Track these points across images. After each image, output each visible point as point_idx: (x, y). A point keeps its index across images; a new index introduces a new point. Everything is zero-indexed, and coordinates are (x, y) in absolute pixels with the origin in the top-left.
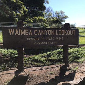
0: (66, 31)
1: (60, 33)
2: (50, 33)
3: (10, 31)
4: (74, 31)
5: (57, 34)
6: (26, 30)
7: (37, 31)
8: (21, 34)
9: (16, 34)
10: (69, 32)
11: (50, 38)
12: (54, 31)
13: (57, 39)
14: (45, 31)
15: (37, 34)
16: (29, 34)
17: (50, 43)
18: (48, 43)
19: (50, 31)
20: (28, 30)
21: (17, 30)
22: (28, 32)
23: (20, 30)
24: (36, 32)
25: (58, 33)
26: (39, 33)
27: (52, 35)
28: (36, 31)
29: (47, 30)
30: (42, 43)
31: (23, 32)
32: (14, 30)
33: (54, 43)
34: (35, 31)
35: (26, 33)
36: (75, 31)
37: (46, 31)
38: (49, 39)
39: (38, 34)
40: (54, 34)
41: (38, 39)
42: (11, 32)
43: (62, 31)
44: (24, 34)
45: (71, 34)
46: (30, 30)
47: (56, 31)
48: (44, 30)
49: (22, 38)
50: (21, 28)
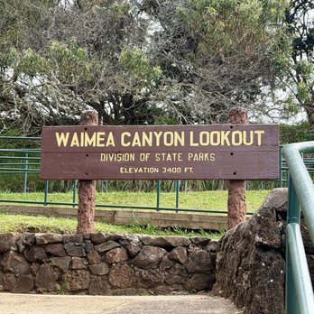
0: (228, 132)
1: (205, 141)
2: (169, 141)
3: (60, 136)
4: (259, 133)
5: (194, 142)
6: (99, 134)
7: (129, 135)
8: (86, 145)
9: (72, 145)
10: (237, 136)
11: (169, 155)
12: (183, 133)
13: (192, 159)
14: (153, 135)
15: (129, 143)
18: (161, 170)
19: (169, 136)
20: (103, 134)
21: (75, 134)
22: (103, 139)
23: (82, 134)
24: (127, 139)
25: (196, 140)
26: (134, 140)
27: (176, 145)
28: (126, 136)
29: (161, 133)
30: (143, 170)
31: (90, 138)
32: (68, 134)
33: (183, 170)
34: (123, 135)
35: (98, 142)
36: (263, 132)
37: (155, 133)
38: (166, 158)
39: (133, 145)
40: (183, 144)
41: (132, 157)
42: (62, 139)
43: (212, 133)
44: (94, 145)
45: (248, 141)
46: (111, 134)
47: (192, 133)
48: (151, 133)
49: (87, 155)
50: (86, 129)
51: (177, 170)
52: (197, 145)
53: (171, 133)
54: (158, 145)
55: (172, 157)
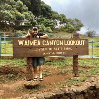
0: (75, 41)
1: (69, 44)
2: (58, 44)
3: (20, 41)
4: (84, 41)
5: (66, 44)
6: (35, 41)
7: (45, 41)
8: (30, 45)
9: (25, 45)
10: (78, 42)
12: (62, 41)
13: (65, 49)
15: (45, 44)
16: (38, 45)
17: (59, 53)
18: (56, 53)
19: (58, 42)
20: (36, 41)
21: (26, 41)
22: (36, 43)
23: (29, 41)
26: (47, 43)
27: (60, 45)
29: (55, 41)
30: (50, 53)
31: (32, 43)
32: (23, 41)
33: (63, 53)
34: (43, 41)
35: (35, 44)
38: (57, 49)
39: (47, 45)
40: (62, 45)
42: (21, 43)
43: (71, 41)
44: (33, 45)
45: (81, 44)
46: (39, 41)
47: (65, 41)
48: (52, 41)
49: (31, 49)
50: (30, 39)
51: (61, 53)
52: (66, 45)
53: (59, 41)
54: (55, 45)
55: (59, 49)
